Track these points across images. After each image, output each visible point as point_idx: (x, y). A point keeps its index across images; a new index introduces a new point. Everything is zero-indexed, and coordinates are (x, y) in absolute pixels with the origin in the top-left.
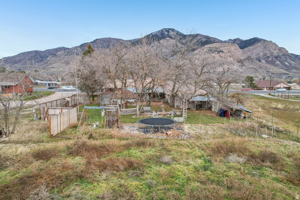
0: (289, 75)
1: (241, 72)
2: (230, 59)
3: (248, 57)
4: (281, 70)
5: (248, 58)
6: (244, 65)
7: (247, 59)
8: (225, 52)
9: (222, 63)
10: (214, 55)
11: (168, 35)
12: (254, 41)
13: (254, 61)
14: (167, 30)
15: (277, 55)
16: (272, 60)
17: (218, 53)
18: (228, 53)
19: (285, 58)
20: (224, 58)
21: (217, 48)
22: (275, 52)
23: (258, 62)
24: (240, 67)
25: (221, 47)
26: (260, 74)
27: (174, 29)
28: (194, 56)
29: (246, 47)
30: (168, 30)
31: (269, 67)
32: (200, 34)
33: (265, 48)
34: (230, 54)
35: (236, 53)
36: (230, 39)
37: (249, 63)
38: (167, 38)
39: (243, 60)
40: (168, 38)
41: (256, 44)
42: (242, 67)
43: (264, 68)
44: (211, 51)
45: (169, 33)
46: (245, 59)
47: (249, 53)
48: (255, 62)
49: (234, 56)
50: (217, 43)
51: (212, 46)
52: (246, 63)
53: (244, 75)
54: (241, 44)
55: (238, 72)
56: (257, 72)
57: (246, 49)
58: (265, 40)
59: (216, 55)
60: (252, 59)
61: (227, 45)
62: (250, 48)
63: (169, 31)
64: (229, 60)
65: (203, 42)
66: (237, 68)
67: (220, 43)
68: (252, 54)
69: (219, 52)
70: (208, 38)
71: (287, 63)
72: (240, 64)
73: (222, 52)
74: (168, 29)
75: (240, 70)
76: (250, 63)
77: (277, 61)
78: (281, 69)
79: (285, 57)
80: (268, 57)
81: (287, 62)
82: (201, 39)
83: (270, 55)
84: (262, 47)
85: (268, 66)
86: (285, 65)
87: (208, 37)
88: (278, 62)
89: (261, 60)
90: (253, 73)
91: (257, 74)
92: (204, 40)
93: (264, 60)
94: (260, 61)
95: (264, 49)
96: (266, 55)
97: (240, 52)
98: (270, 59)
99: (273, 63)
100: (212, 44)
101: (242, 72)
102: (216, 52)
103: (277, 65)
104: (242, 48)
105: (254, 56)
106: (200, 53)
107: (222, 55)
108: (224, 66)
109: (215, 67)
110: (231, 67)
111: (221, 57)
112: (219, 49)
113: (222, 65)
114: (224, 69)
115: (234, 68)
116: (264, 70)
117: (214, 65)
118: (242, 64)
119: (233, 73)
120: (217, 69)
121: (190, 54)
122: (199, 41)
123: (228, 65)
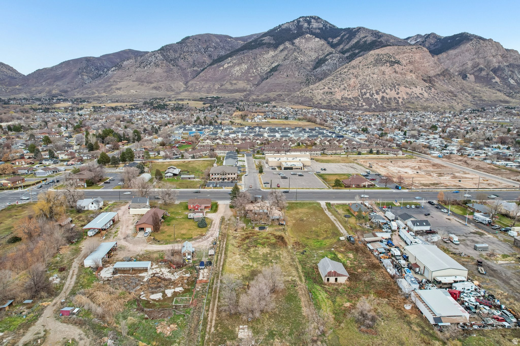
0: (511, 104)
1: (427, 100)
2: (411, 77)
3: (443, 72)
4: (499, 94)
5: (445, 73)
6: (433, 86)
7: (441, 74)
8: (404, 62)
9: (396, 83)
10: (383, 68)
11: (308, 28)
12: (461, 39)
13: (453, 79)
14: (308, 18)
15: (497, 65)
16: (488, 75)
17: (391, 66)
18: (409, 65)
19: (511, 71)
20: (401, 74)
21: (390, 57)
22: (495, 60)
23: (459, 79)
24: (425, 91)
25: (398, 53)
26: (459, 101)
27: (319, 18)
28: (351, 71)
29: (444, 51)
30: (308, 20)
31: (478, 88)
32: (364, 28)
33: (477, 53)
34: (411, 67)
35: (423, 65)
36: (418, 35)
37: (444, 81)
38: (307, 35)
39: (434, 76)
40: (309, 35)
41: (461, 46)
42: (431, 89)
43: (470, 91)
44: (378, 61)
45: (311, 26)
46: (438, 75)
47: (448, 61)
48: (454, 80)
49: (419, 70)
50: (391, 47)
51: (383, 52)
52: (437, 82)
53: (430, 105)
54: (436, 45)
55: (422, 99)
56: (455, 98)
57: (444, 55)
58: (481, 38)
59: (387, 69)
60: (450, 75)
61: (409, 51)
62: (452, 52)
63: (311, 22)
64: (409, 78)
65: (367, 43)
66: (421, 92)
67: (396, 47)
68: (453, 64)
69: (393, 63)
70: (378, 35)
71: (512, 82)
72: (427, 85)
73: (398, 62)
74: (308, 17)
75: (426, 95)
76: (446, 81)
77: (496, 78)
78: (498, 92)
79: (511, 69)
80: (481, 70)
81: (513, 78)
82: (365, 37)
83: (485, 67)
84: (473, 50)
85: (478, 87)
86: (509, 85)
87: (379, 32)
88: (497, 80)
89: (468, 75)
90: (448, 100)
91: (453, 101)
92: (370, 39)
93: (472, 76)
94: (465, 77)
95: (475, 54)
96: (478, 65)
97: (431, 63)
98: (484, 73)
99: (487, 81)
100: (382, 49)
101: (427, 98)
102: (388, 64)
103: (493, 86)
104: (434, 52)
105: (454, 69)
106: (361, 65)
107: (397, 69)
108: (398, 89)
109: (384, 90)
110: (411, 90)
111: (395, 72)
112: (394, 57)
113: (397, 87)
114: (398, 94)
115: (415, 92)
116: (469, 94)
117: (382, 86)
118: (430, 85)
119: (413, 101)
120: (386, 93)
121: (344, 66)
122: (362, 42)
123: (406, 87)
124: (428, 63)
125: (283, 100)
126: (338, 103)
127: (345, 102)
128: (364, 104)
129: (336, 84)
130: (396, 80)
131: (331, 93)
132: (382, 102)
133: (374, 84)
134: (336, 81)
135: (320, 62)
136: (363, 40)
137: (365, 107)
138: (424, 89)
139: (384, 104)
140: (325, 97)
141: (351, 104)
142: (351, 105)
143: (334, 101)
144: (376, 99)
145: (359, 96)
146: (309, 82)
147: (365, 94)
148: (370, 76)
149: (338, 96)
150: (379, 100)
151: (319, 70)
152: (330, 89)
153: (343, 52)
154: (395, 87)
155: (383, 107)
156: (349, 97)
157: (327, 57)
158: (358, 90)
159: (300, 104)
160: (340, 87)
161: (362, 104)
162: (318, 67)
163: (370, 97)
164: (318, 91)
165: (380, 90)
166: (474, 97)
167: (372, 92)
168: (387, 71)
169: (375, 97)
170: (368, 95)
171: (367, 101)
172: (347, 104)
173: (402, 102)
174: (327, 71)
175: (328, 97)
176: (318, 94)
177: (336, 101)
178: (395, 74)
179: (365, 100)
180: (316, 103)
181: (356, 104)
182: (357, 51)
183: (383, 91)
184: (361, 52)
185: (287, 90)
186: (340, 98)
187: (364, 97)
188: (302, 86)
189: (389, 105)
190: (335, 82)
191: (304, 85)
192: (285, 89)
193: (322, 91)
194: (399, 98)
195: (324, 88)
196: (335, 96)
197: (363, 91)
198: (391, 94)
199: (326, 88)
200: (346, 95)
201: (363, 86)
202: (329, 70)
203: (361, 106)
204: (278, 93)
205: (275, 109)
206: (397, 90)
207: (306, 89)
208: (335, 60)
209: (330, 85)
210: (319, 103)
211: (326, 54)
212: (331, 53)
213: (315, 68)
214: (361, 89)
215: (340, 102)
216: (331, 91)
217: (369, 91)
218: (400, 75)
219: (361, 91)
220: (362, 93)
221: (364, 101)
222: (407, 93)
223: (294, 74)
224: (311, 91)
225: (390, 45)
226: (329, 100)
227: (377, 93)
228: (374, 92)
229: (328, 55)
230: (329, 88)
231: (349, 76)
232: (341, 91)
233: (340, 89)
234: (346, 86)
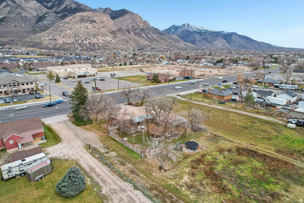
0: (152, 47)
1: (115, 44)
2: (103, 30)
4: (146, 42)
5: (120, 30)
6: (116, 36)
7: (118, 30)
8: (98, 22)
9: (96, 34)
10: (87, 24)
12: (123, 13)
13: (125, 33)
15: (142, 27)
16: (139, 32)
17: (91, 23)
18: (101, 23)
19: (148, 31)
20: (98, 28)
21: (89, 18)
22: (141, 25)
23: (128, 34)
24: (113, 39)
25: (94, 16)
26: (131, 45)
28: (66, 25)
29: (117, 18)
31: (137, 39)
33: (133, 20)
34: (102, 25)
35: (108, 24)
36: (101, 8)
37: (121, 34)
39: (115, 31)
41: (125, 16)
42: (115, 38)
43: (134, 40)
44: (82, 20)
46: (117, 30)
47: (120, 24)
49: (107, 27)
51: (84, 15)
52: (117, 34)
54: (112, 15)
55: (112, 43)
56: (128, 43)
57: (117, 20)
58: (133, 13)
60: (123, 31)
61: (99, 15)
62: (121, 19)
64: (103, 31)
65: (73, 8)
66: (110, 39)
67: (92, 12)
68: (122, 25)
70: (78, 4)
71: (150, 36)
72: (113, 35)
73: (95, 22)
75: (113, 41)
78: (146, 41)
79: (148, 30)
80: (136, 29)
81: (150, 34)
82: (70, 4)
84: (130, 19)
85: (137, 38)
86: (149, 38)
87: (78, 3)
88: (143, 35)
89: (130, 32)
90: (125, 44)
91: (128, 45)
92: (74, 6)
93: (133, 32)
94: (129, 33)
96: (134, 27)
97: (112, 23)
98: (137, 31)
99: (139, 35)
100: (83, 12)
101: (115, 43)
102: (89, 22)
103: (142, 37)
104: (113, 18)
105: (124, 28)
106: (72, 22)
107: (95, 25)
108: (98, 38)
109: (90, 38)
110: (105, 38)
111: (94, 27)
112: (92, 18)
113: (97, 36)
114: (98, 40)
115: (107, 39)
116: (134, 41)
117: (88, 35)
118: (114, 36)
119: (107, 45)
120: (91, 40)
121: (60, 22)
122: (68, 7)
123: (102, 36)
124: (111, 24)
125: (17, 44)
126: (61, 46)
127: (66, 45)
128: (79, 47)
129: (57, 33)
130: (96, 32)
131: (55, 39)
132: (89, 46)
133: (82, 34)
134: (56, 31)
135: (41, 19)
136: (69, 6)
137: (79, 48)
138: (112, 38)
139: (91, 47)
140: (51, 42)
141: (70, 46)
142: (70, 48)
143: (58, 45)
144: (86, 43)
145: (74, 41)
146: (35, 32)
147: (78, 40)
148: (79, 29)
149: (60, 41)
150: (87, 44)
151: (41, 23)
152: (54, 37)
153: (57, 13)
154: (95, 36)
155: (91, 48)
156: (68, 42)
157: (46, 15)
158: (73, 38)
159: (32, 47)
160: (60, 35)
161: (77, 47)
162: (40, 22)
163: (82, 43)
164: (45, 38)
165: (87, 38)
166: (136, 43)
167: (82, 39)
168: (89, 26)
169: (85, 42)
170: (80, 41)
171: (80, 44)
172: (67, 47)
173: (101, 45)
174: (47, 25)
175: (53, 42)
176: (45, 40)
177: (59, 45)
178: (94, 28)
179: (78, 44)
180: (45, 46)
181: (73, 46)
182: (66, 13)
183: (89, 38)
184: (69, 14)
185: (18, 37)
186: (62, 43)
187: (78, 42)
188: (30, 34)
189: (94, 47)
190: (56, 32)
191: (31, 34)
192: (16, 36)
193: (47, 38)
194: (99, 43)
195: (49, 36)
196: (58, 42)
197: (76, 38)
198: (94, 40)
199: (50, 36)
200: (66, 41)
201: (76, 35)
202: (49, 24)
203: (77, 48)
204: (11, 39)
205: (12, 50)
206: (97, 38)
207: (34, 36)
208: (52, 17)
209: (53, 34)
210: (47, 46)
211: (44, 13)
212: (48, 13)
213: (37, 22)
214: (75, 37)
215: (62, 46)
216: (55, 38)
217: (80, 39)
218: (97, 30)
219: (75, 39)
220: (76, 40)
221: (78, 45)
222: (103, 40)
223: (21, 26)
224: (39, 38)
225: (88, 11)
226: (54, 44)
227: (86, 40)
228: (84, 39)
229: (46, 14)
230: (52, 36)
231: (65, 29)
232: (61, 38)
233: (60, 37)
234: (64, 35)
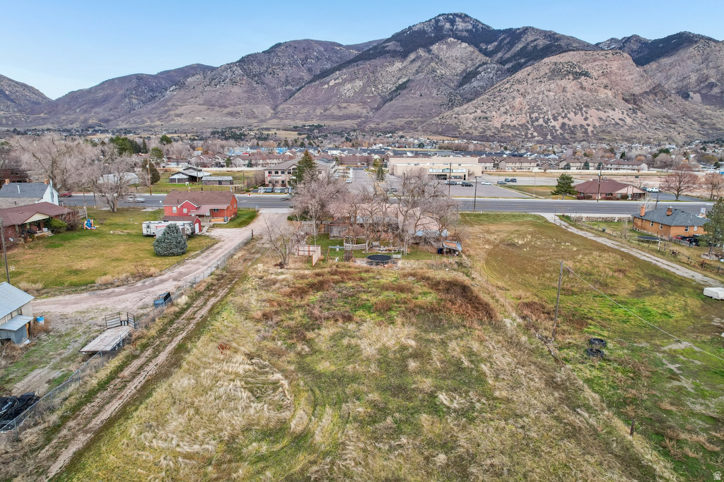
1: (631, 128)
2: (605, 94)
3: (654, 88)
5: (656, 91)
6: (640, 108)
7: (651, 91)
8: (595, 74)
9: (582, 104)
10: (563, 82)
11: (451, 30)
13: (669, 98)
14: (451, 16)
17: (575, 79)
18: (602, 78)
20: (591, 90)
21: (573, 66)
23: (679, 100)
24: (628, 115)
25: (586, 61)
26: (681, 130)
27: (466, 16)
28: (515, 87)
29: (653, 60)
30: (451, 18)
31: (709, 112)
32: (533, 29)
33: (706, 60)
34: (605, 81)
35: (623, 78)
36: (612, 39)
37: (656, 102)
38: (449, 40)
39: (641, 95)
40: (452, 39)
41: (681, 51)
42: (636, 113)
43: (695, 116)
44: (556, 73)
45: (455, 27)
46: (646, 92)
47: (659, 74)
48: (671, 101)
49: (617, 85)
50: (575, 53)
51: (562, 60)
52: (645, 103)
53: (636, 135)
54: (641, 52)
55: (622, 126)
56: (673, 126)
57: (654, 65)
58: (710, 39)
59: (570, 84)
60: (664, 93)
61: (601, 57)
62: (665, 61)
63: (455, 21)
64: (603, 96)
65: (538, 48)
66: (621, 116)
67: (582, 53)
68: (668, 78)
69: (577, 75)
70: (554, 38)
72: (630, 106)
73: (586, 74)
74: (451, 14)
75: (629, 121)
76: (658, 102)
80: (712, 85)
82: (535, 40)
83: (718, 80)
84: (698, 57)
85: (708, 110)
87: (555, 34)
89: (691, 94)
90: (663, 128)
91: (672, 130)
92: (542, 43)
93: (698, 94)
94: (686, 96)
95: (702, 63)
96: (707, 79)
97: (636, 75)
98: (716, 91)
100: (561, 55)
101: (631, 126)
102: (571, 77)
104: (640, 62)
105: (671, 85)
106: (530, 77)
107: (584, 83)
108: (587, 113)
109: (566, 114)
110: (606, 114)
111: (582, 88)
112: (579, 67)
113: (584, 109)
114: (586, 119)
115: (611, 117)
116: (695, 120)
117: (562, 108)
118: (635, 106)
119: (609, 129)
120: (569, 119)
121: (505, 80)
122: (530, 47)
123: (598, 109)
124: (631, 76)
125: (415, 129)
126: (497, 133)
127: (508, 131)
128: (535, 134)
129: (492, 105)
130: (584, 100)
131: (486, 118)
132: (562, 132)
133: (550, 105)
134: (493, 101)
135: (468, 77)
136: (532, 44)
137: (537, 138)
138: (625, 113)
139: (566, 135)
140: (477, 124)
141: (516, 133)
142: (515, 136)
143: (490, 129)
144: (554, 127)
145: (528, 122)
146: (453, 104)
147: (537, 120)
148: (543, 94)
149: (497, 123)
150: (557, 128)
151: (467, 87)
152: (485, 113)
153: (502, 62)
154: (581, 109)
155: (564, 138)
156: (512, 124)
157: (480, 69)
158: (525, 114)
159: (440, 134)
160: (499, 109)
161: (532, 134)
162: (466, 83)
163: (544, 125)
164: (467, 116)
165: (559, 114)
166: (703, 124)
167: (546, 117)
168: (569, 86)
169: (551, 124)
170: (541, 121)
171: (539, 129)
172: (510, 135)
173: (592, 132)
174: (479, 89)
175: (482, 124)
176: (467, 120)
177: (493, 130)
178: (581, 91)
179: (537, 129)
180: (464, 132)
181: (523, 133)
182: (523, 61)
183: (563, 115)
184: (529, 61)
185: (420, 116)
186: (499, 126)
187: (536, 124)
188: (442, 109)
189: (573, 136)
190: (491, 103)
191: (445, 108)
192: (418, 114)
193: (472, 116)
194: (588, 125)
195: (476, 111)
196: (491, 123)
197: (533, 116)
198: (576, 120)
199: (479, 111)
200: (508, 122)
201: (532, 109)
202: (482, 87)
203: (530, 138)
204: (408, 120)
205: (404, 139)
206: (584, 114)
207: (449, 113)
208: (491, 72)
209: (485, 107)
210: (468, 133)
211: (477, 65)
212: (484, 64)
213: (461, 84)
214: (531, 113)
215: (499, 131)
216: (486, 115)
217: (542, 116)
218: (589, 93)
219: (530, 116)
220: (531, 118)
221: (535, 130)
222: (601, 119)
223: (431, 93)
224: (457, 116)
225: (574, 50)
226: (483, 129)
227: (555, 119)
228: (550, 117)
229: (480, 66)
230: (482, 112)
231: (513, 94)
232: (500, 116)
233: (499, 112)
234: (508, 108)
